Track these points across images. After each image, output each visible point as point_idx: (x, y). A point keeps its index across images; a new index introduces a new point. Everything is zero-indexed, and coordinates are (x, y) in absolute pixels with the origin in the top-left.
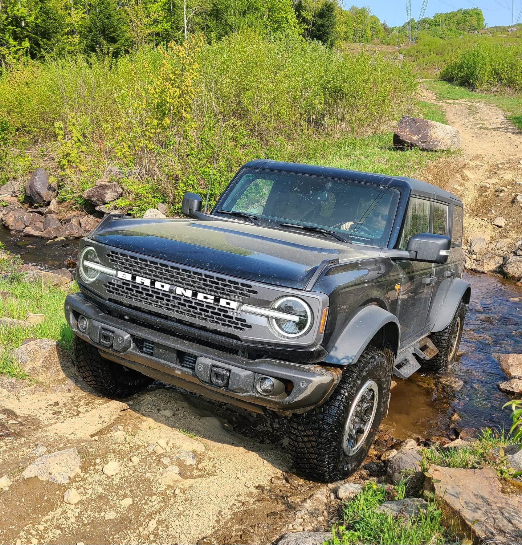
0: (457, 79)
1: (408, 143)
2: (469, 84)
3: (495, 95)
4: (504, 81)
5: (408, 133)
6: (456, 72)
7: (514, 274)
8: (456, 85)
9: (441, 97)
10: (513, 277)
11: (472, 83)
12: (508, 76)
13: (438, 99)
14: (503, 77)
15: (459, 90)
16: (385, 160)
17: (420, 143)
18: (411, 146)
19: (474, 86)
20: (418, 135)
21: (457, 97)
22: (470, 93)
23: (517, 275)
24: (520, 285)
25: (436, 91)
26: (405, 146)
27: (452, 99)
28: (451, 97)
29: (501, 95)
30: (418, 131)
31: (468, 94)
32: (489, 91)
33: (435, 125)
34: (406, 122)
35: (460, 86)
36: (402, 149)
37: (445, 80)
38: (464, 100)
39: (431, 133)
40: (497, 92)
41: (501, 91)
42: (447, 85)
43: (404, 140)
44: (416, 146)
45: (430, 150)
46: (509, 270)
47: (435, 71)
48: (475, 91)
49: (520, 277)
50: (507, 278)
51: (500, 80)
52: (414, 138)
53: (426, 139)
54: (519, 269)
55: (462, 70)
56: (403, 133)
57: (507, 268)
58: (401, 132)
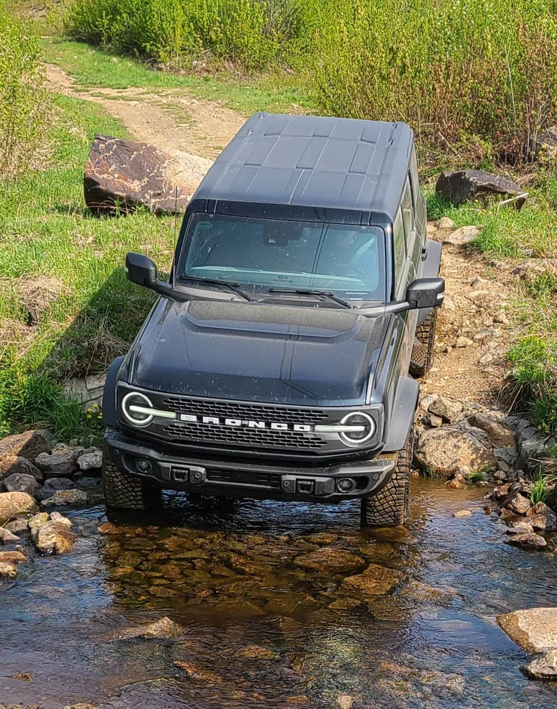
0: (109, 39)
1: (121, 198)
2: (142, 51)
3: (207, 80)
4: (220, 48)
5: (116, 176)
6: (106, 22)
7: (440, 466)
8: (111, 53)
9: (84, 82)
10: (439, 472)
11: (151, 50)
12: (225, 34)
13: (80, 87)
14: (214, 37)
15: (121, 65)
16: (91, 239)
17: (148, 197)
18: (129, 204)
19: (155, 56)
20: (140, 180)
21: (124, 82)
22: (152, 74)
23: (445, 467)
24: (457, 486)
25: (69, 67)
26: (114, 205)
27: (111, 86)
28: (108, 82)
29: (218, 79)
30: (138, 171)
31: (145, 76)
32: (190, 70)
33: (172, 155)
34: (108, 148)
35: (119, 55)
36: (108, 213)
37: (79, 40)
38: (141, 90)
39: (167, 174)
40: (207, 71)
41: (217, 70)
42: (89, 53)
43: (111, 190)
44: (140, 204)
45: (173, 214)
46: (428, 458)
47: (31, 13)
48: (160, 69)
49: (451, 469)
50: (428, 475)
51: (209, 43)
52: (132, 186)
53: (160, 189)
54: (449, 453)
55: (119, 17)
56: (105, 176)
57: (424, 454)
58: (101, 173)
